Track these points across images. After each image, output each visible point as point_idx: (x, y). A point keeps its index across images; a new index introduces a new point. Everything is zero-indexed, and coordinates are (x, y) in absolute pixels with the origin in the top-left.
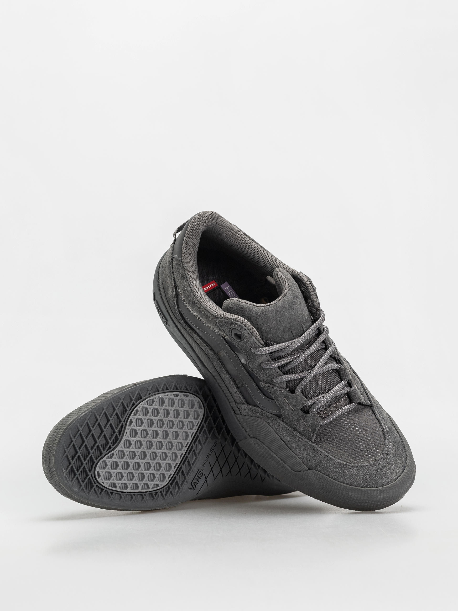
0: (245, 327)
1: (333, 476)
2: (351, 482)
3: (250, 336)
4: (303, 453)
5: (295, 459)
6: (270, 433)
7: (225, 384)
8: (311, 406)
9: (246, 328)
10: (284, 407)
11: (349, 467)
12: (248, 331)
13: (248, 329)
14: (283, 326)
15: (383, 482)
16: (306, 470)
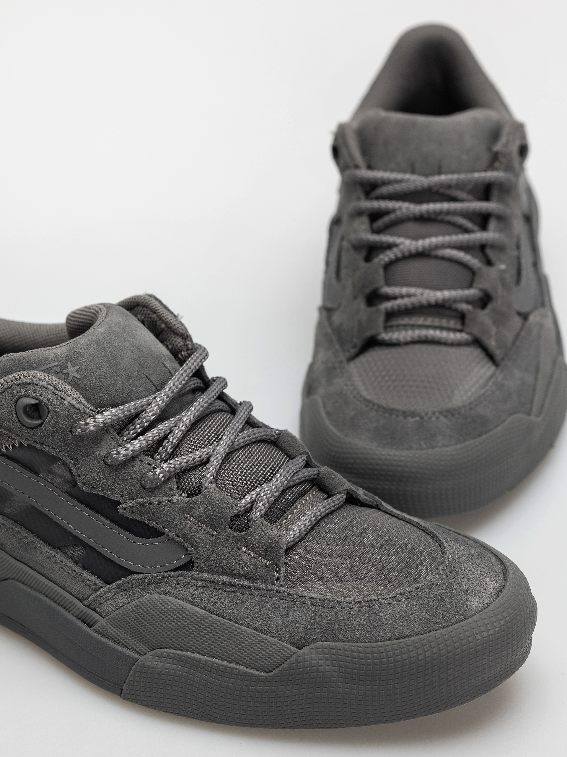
0: (41, 383)
1: (358, 636)
2: (406, 631)
3: (59, 398)
4: (272, 618)
5: (260, 640)
6: (182, 611)
7: (46, 577)
8: (249, 510)
9: (45, 384)
10: (191, 536)
11: (386, 601)
12: (52, 388)
13: (50, 385)
14: (123, 366)
15: (474, 605)
16: (295, 653)
